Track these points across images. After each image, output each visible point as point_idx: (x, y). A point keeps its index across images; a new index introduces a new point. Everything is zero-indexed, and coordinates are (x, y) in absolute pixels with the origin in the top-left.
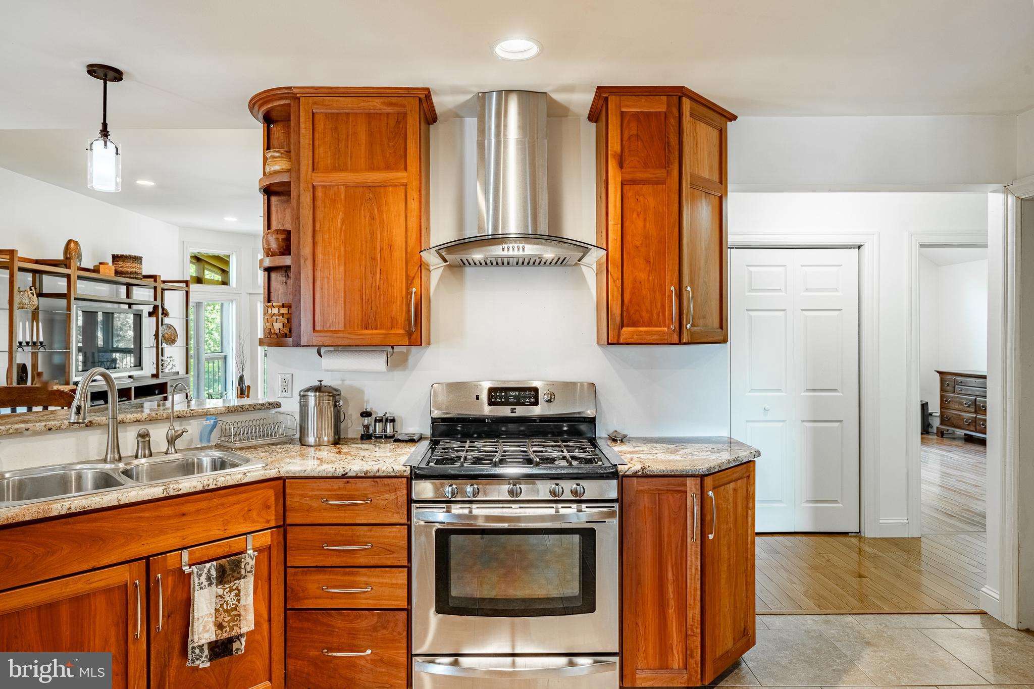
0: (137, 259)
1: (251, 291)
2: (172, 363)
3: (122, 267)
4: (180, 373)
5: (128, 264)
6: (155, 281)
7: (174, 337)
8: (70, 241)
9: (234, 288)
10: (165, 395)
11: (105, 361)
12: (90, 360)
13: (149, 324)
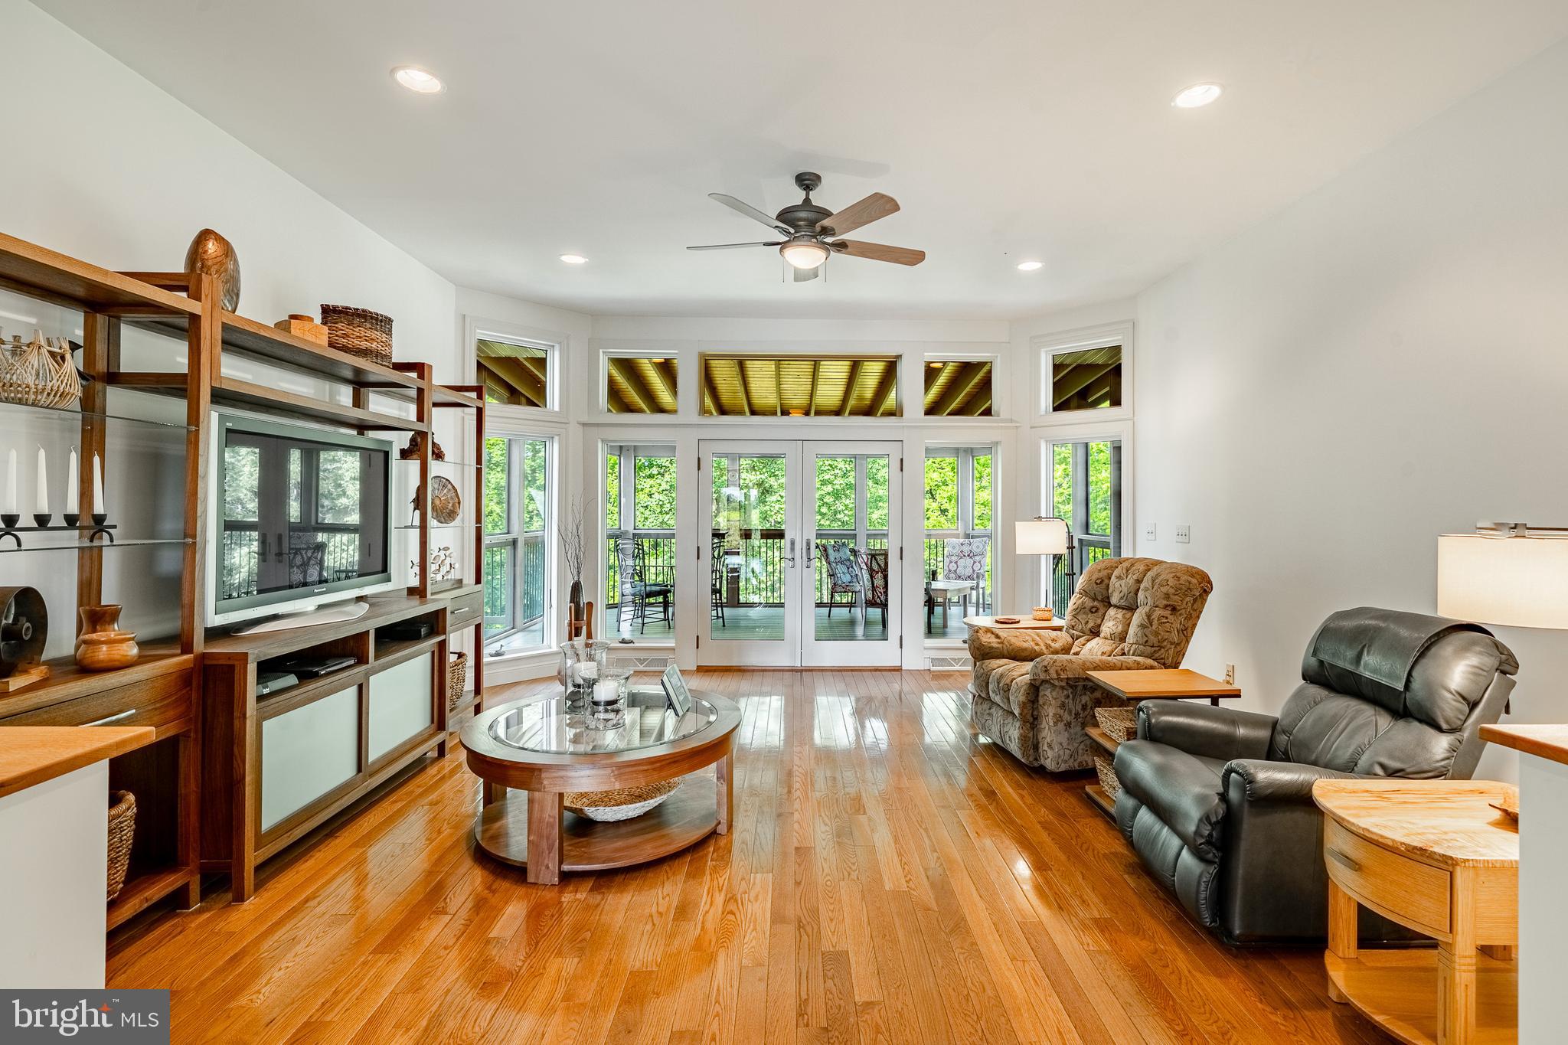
0: (383, 323)
1: (585, 420)
2: (448, 561)
3: (345, 336)
4: (464, 582)
5: (360, 331)
6: (421, 376)
7: (453, 505)
8: (205, 235)
9: (557, 412)
10: (442, 638)
11: (303, 549)
12: (274, 549)
13: (405, 476)
